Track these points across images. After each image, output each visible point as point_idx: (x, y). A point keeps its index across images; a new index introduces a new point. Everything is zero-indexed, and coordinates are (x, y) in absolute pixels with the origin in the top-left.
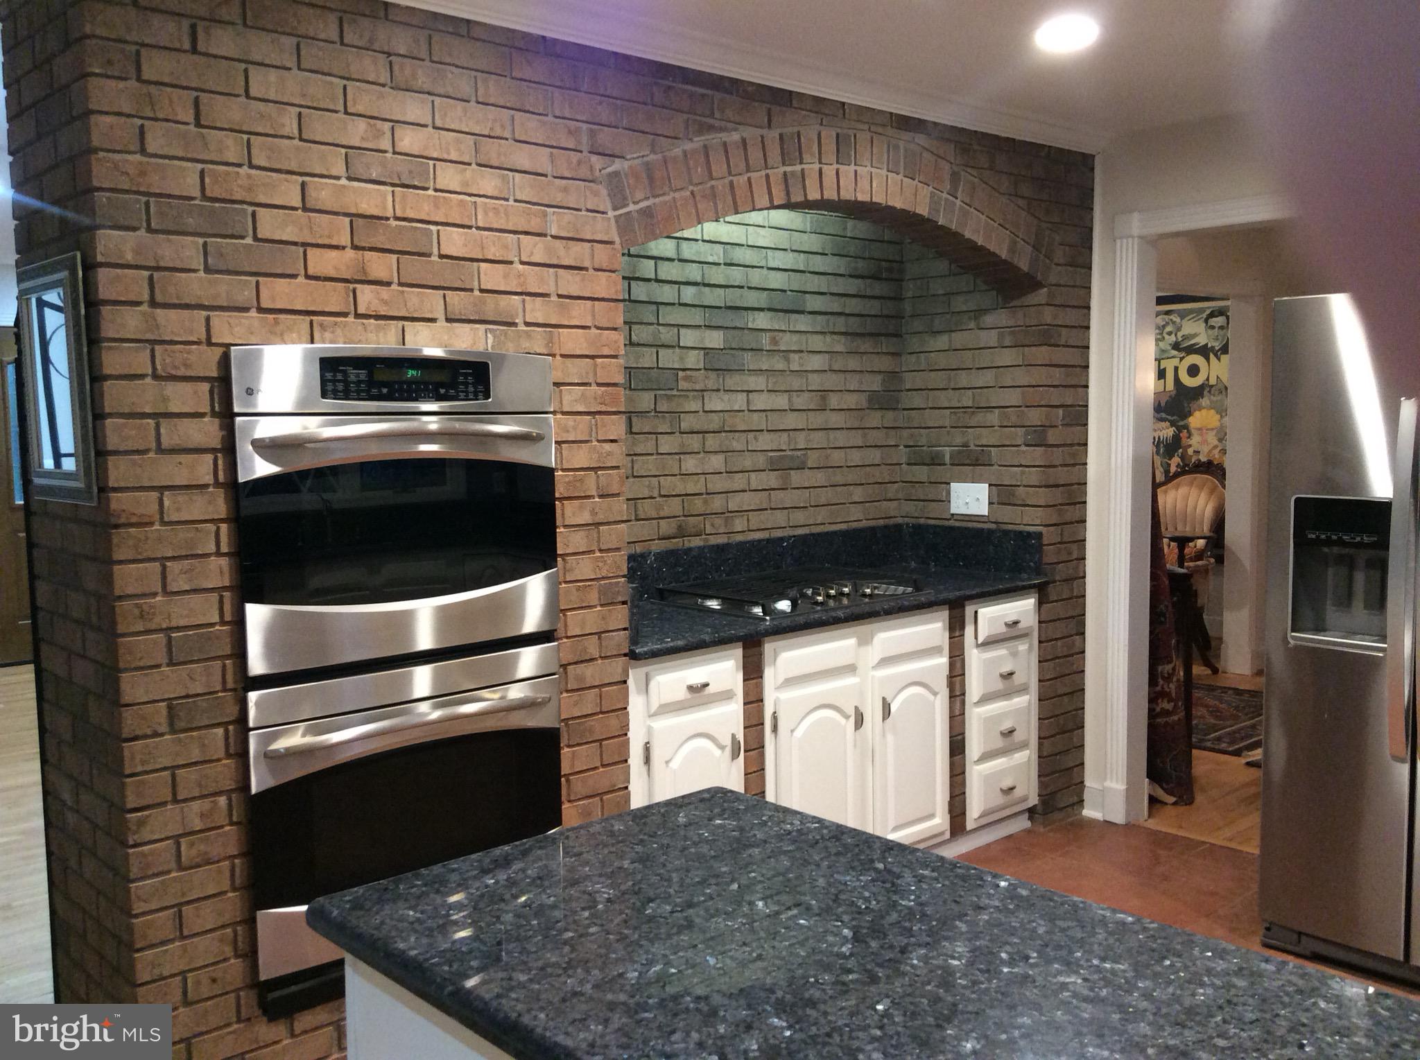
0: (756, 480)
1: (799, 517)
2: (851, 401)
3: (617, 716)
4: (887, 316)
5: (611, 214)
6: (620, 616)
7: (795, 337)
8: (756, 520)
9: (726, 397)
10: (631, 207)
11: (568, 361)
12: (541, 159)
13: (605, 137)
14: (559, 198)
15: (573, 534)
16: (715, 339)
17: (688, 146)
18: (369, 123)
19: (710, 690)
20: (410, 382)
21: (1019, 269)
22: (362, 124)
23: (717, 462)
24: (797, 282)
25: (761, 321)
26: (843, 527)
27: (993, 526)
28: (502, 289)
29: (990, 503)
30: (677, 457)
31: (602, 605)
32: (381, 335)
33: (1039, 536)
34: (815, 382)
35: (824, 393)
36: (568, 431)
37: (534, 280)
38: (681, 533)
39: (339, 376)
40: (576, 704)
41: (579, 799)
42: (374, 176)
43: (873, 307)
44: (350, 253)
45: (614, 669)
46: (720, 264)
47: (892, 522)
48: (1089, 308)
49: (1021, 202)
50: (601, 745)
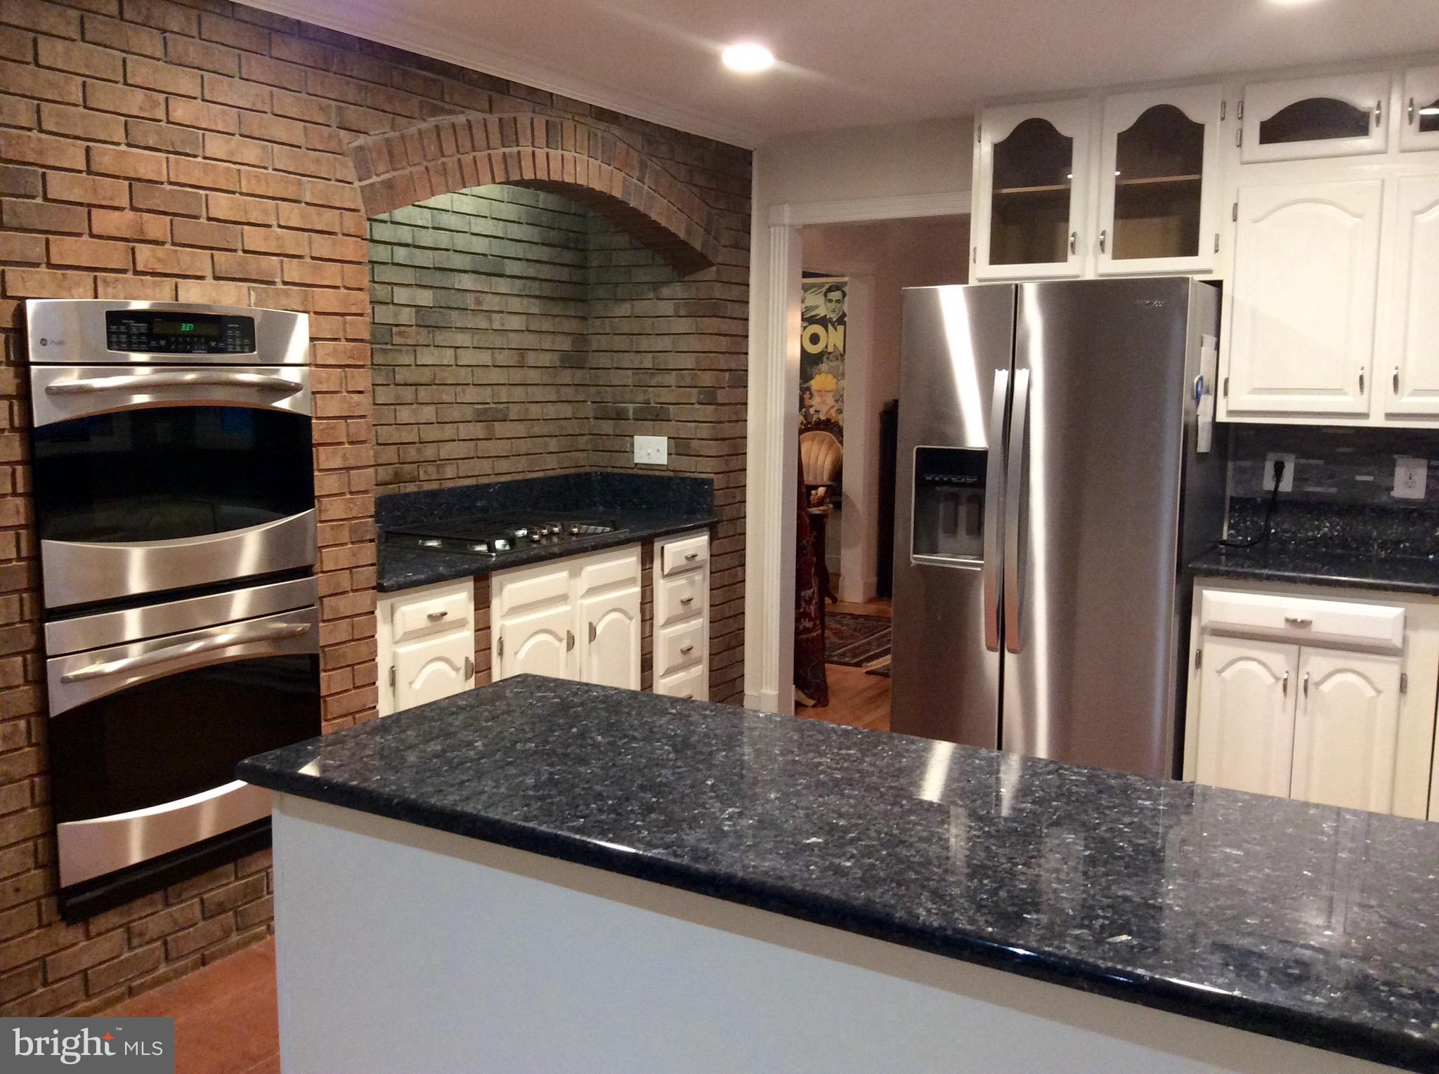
0: (465, 431)
1: (503, 466)
2: (546, 359)
3: (365, 643)
4: (575, 283)
5: (357, 184)
6: (368, 553)
7: (497, 298)
8: (465, 468)
9: (436, 351)
10: (374, 179)
11: (322, 319)
12: (295, 132)
13: (352, 114)
14: (312, 169)
15: (327, 477)
16: (425, 298)
17: (423, 126)
18: (146, 95)
19: (447, 618)
20: (185, 335)
21: (693, 248)
22: (140, 95)
23: (428, 413)
24: (496, 248)
25: (466, 282)
26: (541, 474)
27: (671, 474)
28: (263, 250)
29: (669, 454)
30: (392, 407)
31: (352, 543)
32: (157, 290)
33: (710, 482)
34: (515, 341)
35: (522, 351)
36: (321, 383)
37: (292, 243)
38: (398, 479)
39: (123, 329)
40: (331, 632)
41: (334, 718)
42: (151, 143)
43: (564, 274)
44: (129, 215)
45: (363, 600)
46: (427, 228)
47: (582, 470)
48: (748, 285)
49: (695, 190)
50: (353, 669)
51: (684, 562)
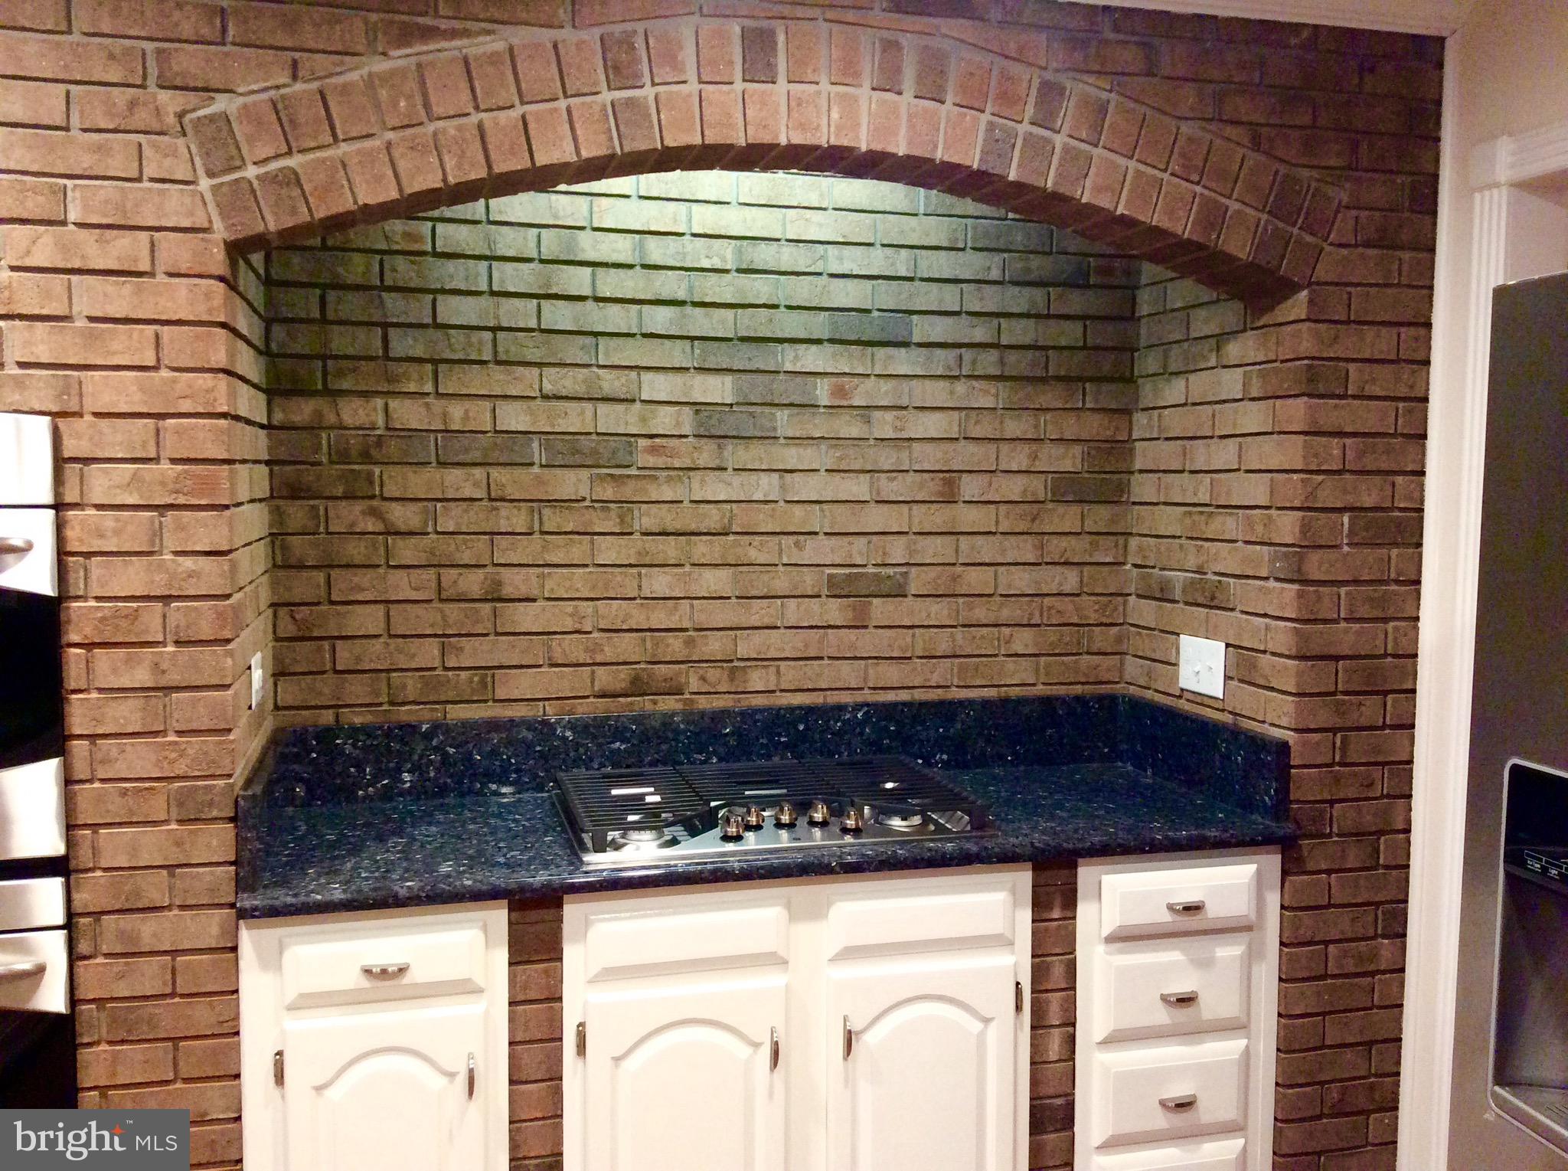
0: (794, 612)
1: (891, 674)
2: (1013, 488)
3: (210, 1003)
4: (1096, 348)
5: (205, 184)
6: (217, 841)
7: (886, 386)
8: (791, 675)
9: (737, 480)
10: (251, 172)
11: (104, 423)
13: (191, 62)
14: (87, 162)
15: (114, 704)
16: (718, 389)
17: (380, 66)
19: (407, 979)
23: (714, 581)
24: (888, 296)
25: (812, 359)
26: (991, 693)
27: (1228, 718)
29: (1227, 678)
30: (634, 570)
31: (179, 822)
33: (1284, 748)
34: (931, 457)
35: (949, 477)
36: (102, 536)
37: (30, 294)
38: (638, 687)
40: (121, 976)
43: (1070, 333)
45: (209, 927)
46: (727, 271)
47: (1103, 689)
50: (176, 1048)
51: (1166, 917)
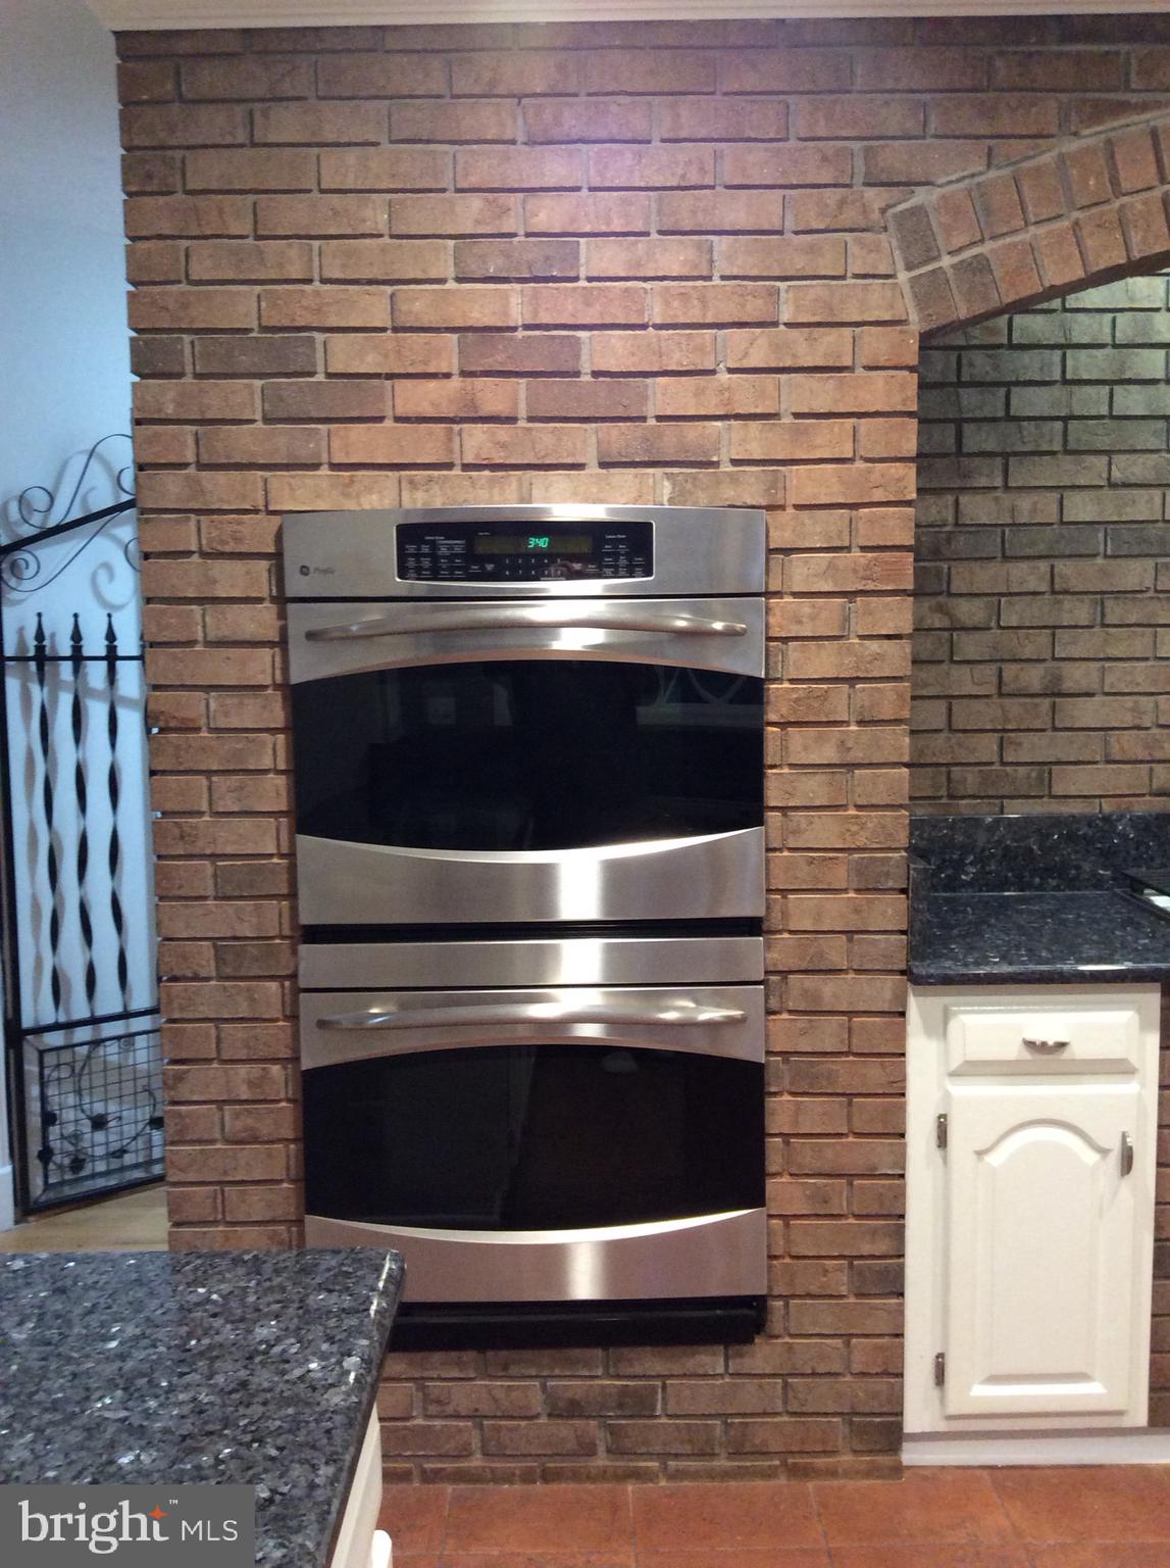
3: (882, 1063)
5: (903, 277)
6: (891, 911)
10: (946, 262)
11: (805, 515)
12: (768, 208)
13: (895, 157)
14: (799, 264)
15: (804, 778)
17: (1071, 146)
18: (487, 200)
20: (539, 554)
22: (476, 202)
28: (691, 412)
31: (856, 891)
32: (496, 491)
36: (800, 622)
37: (747, 394)
39: (425, 549)
40: (803, 1033)
41: (807, 1175)
42: (492, 271)
44: (456, 382)
45: (879, 991)
50: (850, 1104)
